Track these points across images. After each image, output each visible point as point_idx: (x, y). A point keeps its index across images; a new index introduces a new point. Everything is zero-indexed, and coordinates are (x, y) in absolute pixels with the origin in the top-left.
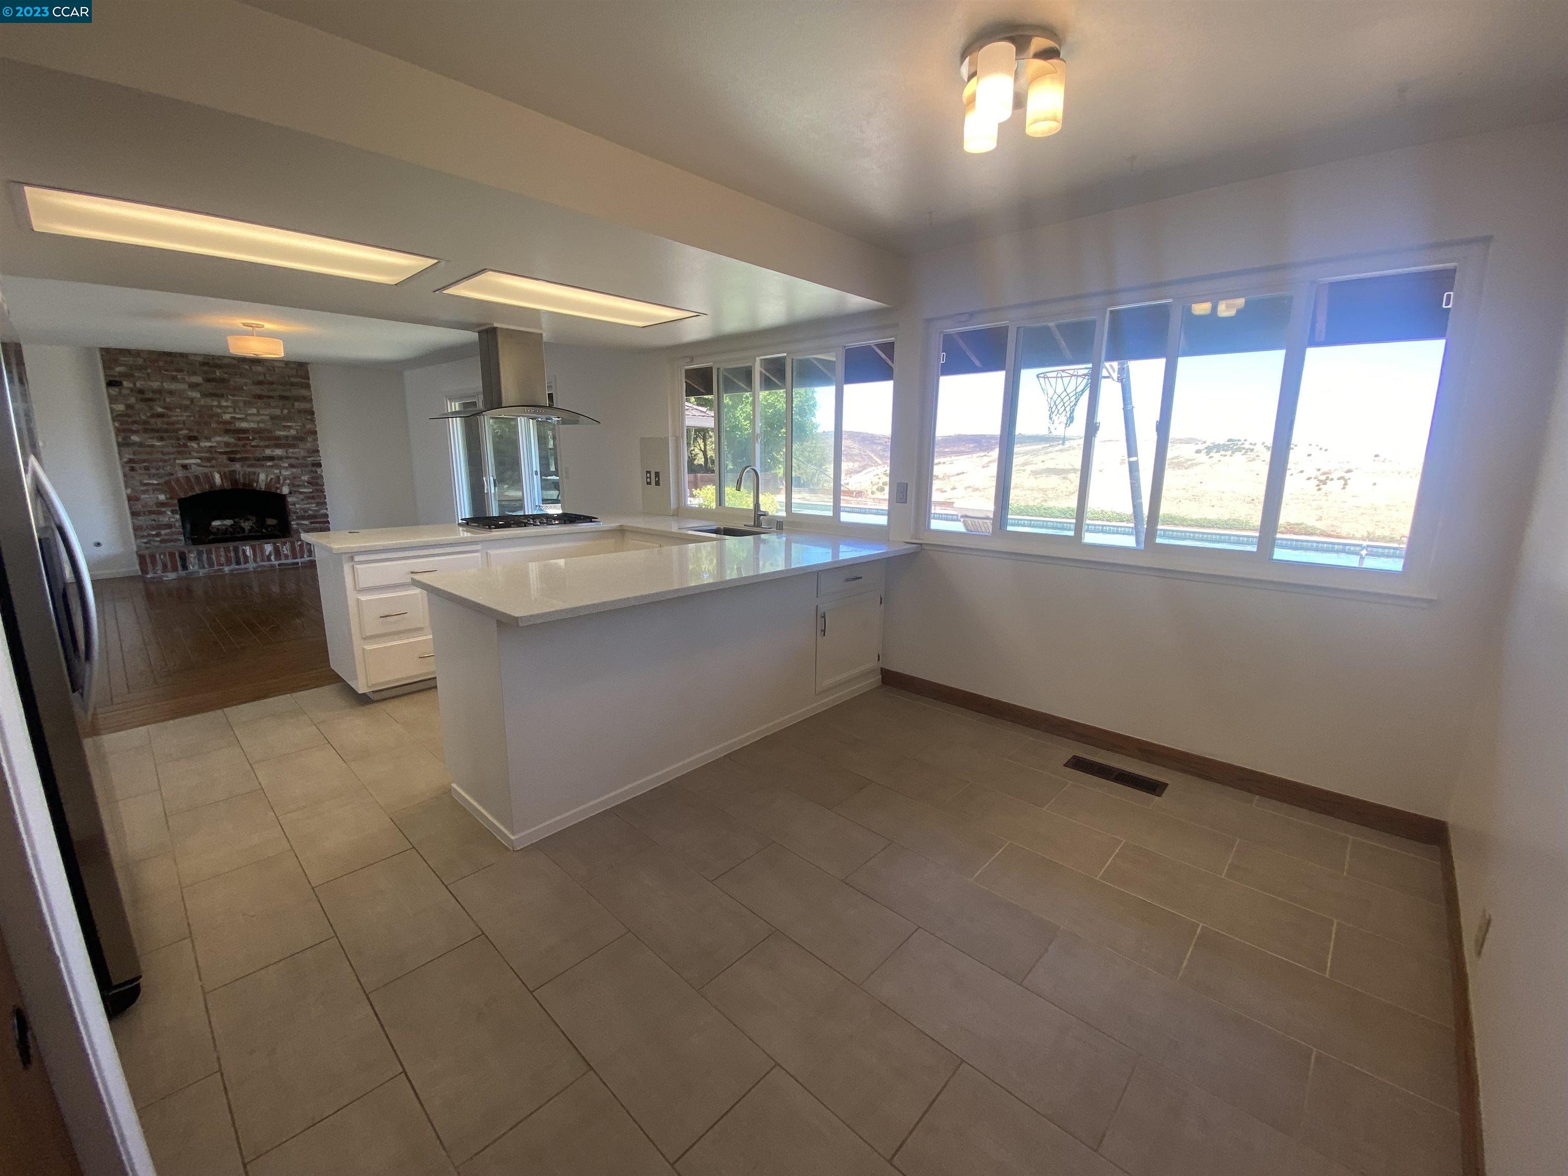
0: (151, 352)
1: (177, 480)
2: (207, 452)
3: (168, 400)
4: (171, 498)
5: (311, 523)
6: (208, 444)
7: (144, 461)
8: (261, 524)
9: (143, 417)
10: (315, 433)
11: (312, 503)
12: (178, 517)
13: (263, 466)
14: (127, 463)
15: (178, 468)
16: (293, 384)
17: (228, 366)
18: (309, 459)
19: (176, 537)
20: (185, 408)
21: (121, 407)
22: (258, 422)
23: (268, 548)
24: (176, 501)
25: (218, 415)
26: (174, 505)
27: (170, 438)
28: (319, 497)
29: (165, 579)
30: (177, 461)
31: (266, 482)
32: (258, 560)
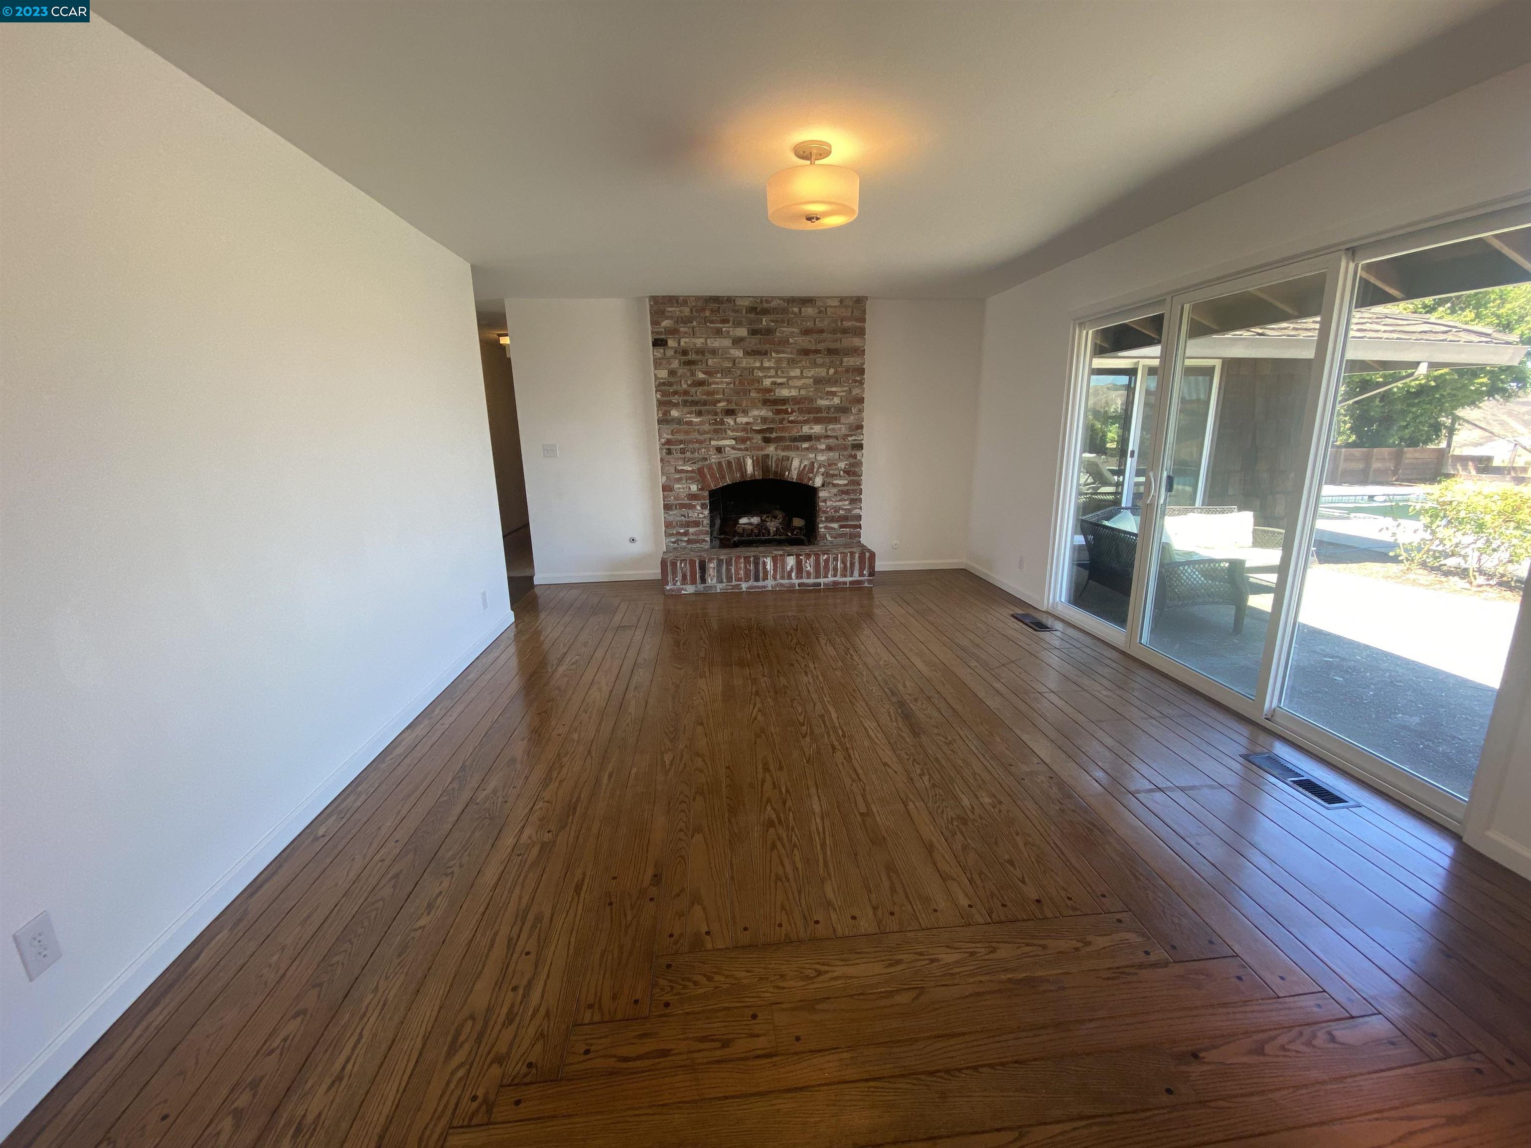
0: (697, 298)
1: (710, 467)
2: (742, 431)
3: (710, 362)
4: (702, 489)
5: (841, 527)
6: (745, 420)
7: (681, 442)
8: (787, 525)
9: (685, 386)
10: (861, 400)
11: (845, 500)
12: (707, 512)
13: (797, 449)
14: (663, 444)
15: (712, 452)
16: (845, 331)
17: (774, 311)
18: (850, 439)
19: (701, 537)
20: (726, 372)
21: (663, 374)
22: (800, 388)
23: (791, 561)
24: (706, 494)
25: (759, 381)
26: (704, 498)
27: (708, 412)
28: (854, 491)
29: (683, 592)
30: (713, 443)
31: (799, 470)
32: (778, 577)
